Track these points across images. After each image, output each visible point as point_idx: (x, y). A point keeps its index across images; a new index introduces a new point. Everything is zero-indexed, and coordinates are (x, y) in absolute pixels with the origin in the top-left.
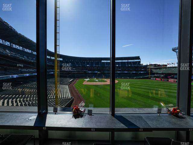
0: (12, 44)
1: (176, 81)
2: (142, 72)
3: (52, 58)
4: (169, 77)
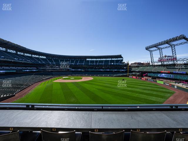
1: (147, 79)
2: (122, 70)
3: (33, 56)
4: (144, 75)
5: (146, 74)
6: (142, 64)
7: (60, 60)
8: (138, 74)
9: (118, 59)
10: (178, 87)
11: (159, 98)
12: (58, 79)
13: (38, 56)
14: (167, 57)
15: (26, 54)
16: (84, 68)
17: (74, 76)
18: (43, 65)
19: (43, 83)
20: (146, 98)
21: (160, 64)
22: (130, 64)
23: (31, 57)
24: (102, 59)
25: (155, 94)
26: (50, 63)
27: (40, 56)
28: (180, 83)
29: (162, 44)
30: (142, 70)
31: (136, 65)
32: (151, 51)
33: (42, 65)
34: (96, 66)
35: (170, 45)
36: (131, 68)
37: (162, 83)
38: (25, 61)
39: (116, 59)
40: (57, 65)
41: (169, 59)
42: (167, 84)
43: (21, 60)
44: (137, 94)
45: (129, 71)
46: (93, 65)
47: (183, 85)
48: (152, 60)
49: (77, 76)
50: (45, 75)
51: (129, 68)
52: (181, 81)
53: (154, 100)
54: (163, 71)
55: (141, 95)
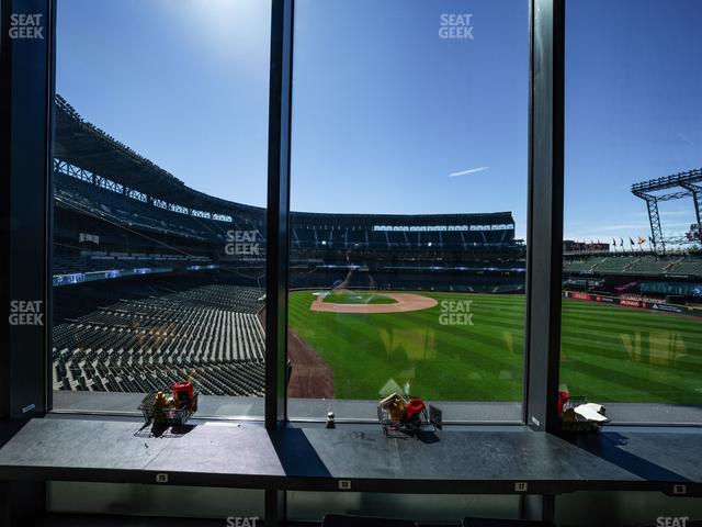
0: (58, 161)
1: (649, 306)
3: (194, 213)
4: (620, 289)
5: (633, 284)
8: (597, 284)
9: (496, 227)
13: (207, 215)
15: (173, 208)
16: (369, 260)
23: (189, 217)
27: (215, 215)
30: (601, 271)
32: (652, 201)
48: (655, 231)
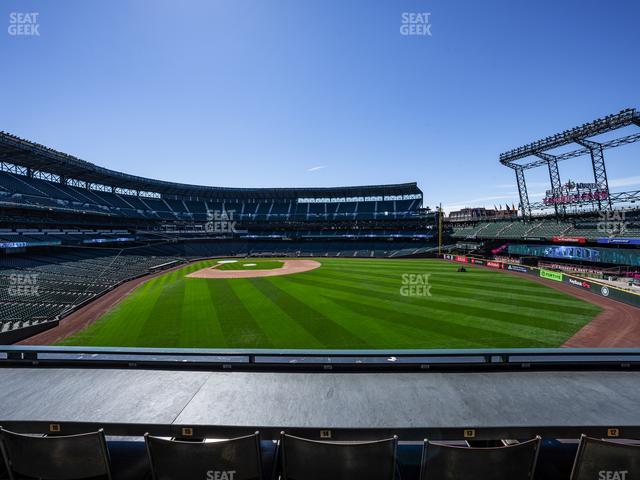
1: (506, 266)
2: (421, 236)
3: (119, 191)
4: (494, 251)
5: (504, 247)
6: (490, 213)
7: (209, 204)
8: (475, 247)
9: (407, 197)
10: (614, 293)
11: (546, 331)
12: (203, 267)
13: (133, 192)
14: (575, 190)
15: (94, 187)
16: (289, 230)
17: (257, 257)
18: (153, 222)
19: (152, 280)
20: (499, 330)
21: (551, 211)
22: (447, 215)
23: (112, 195)
24: (349, 200)
25: (530, 318)
26: (176, 214)
27: (141, 192)
28: (622, 279)
29: (556, 142)
30: (483, 235)
31: (468, 217)
32: (519, 170)
33: (148, 220)
34: (331, 221)
35: (584, 145)
36: (451, 229)
37: (557, 277)
38: (91, 208)
39: (399, 198)
40: (198, 222)
41: (584, 194)
42: (575, 282)
43: (77, 207)
44: (469, 318)
45: (442, 237)
46: (321, 220)
47: (630, 285)
48: (524, 198)
49: (266, 257)
50: (158, 254)
51: (443, 229)
52: (626, 270)
53: (528, 337)
54: (561, 238)
55: (483, 320)
